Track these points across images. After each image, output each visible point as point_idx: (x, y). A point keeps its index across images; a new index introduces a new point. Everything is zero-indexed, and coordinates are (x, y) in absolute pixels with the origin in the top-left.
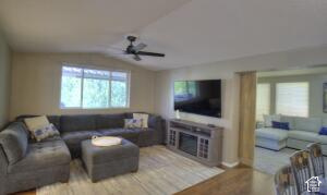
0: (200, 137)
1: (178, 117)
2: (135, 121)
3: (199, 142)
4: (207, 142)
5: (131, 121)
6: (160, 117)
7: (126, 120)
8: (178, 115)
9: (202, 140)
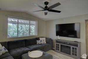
0: (72, 47)
1: (59, 39)
2: (41, 41)
3: (71, 49)
4: (76, 49)
5: (40, 41)
6: (51, 39)
7: (37, 41)
8: (59, 38)
9: (73, 48)
